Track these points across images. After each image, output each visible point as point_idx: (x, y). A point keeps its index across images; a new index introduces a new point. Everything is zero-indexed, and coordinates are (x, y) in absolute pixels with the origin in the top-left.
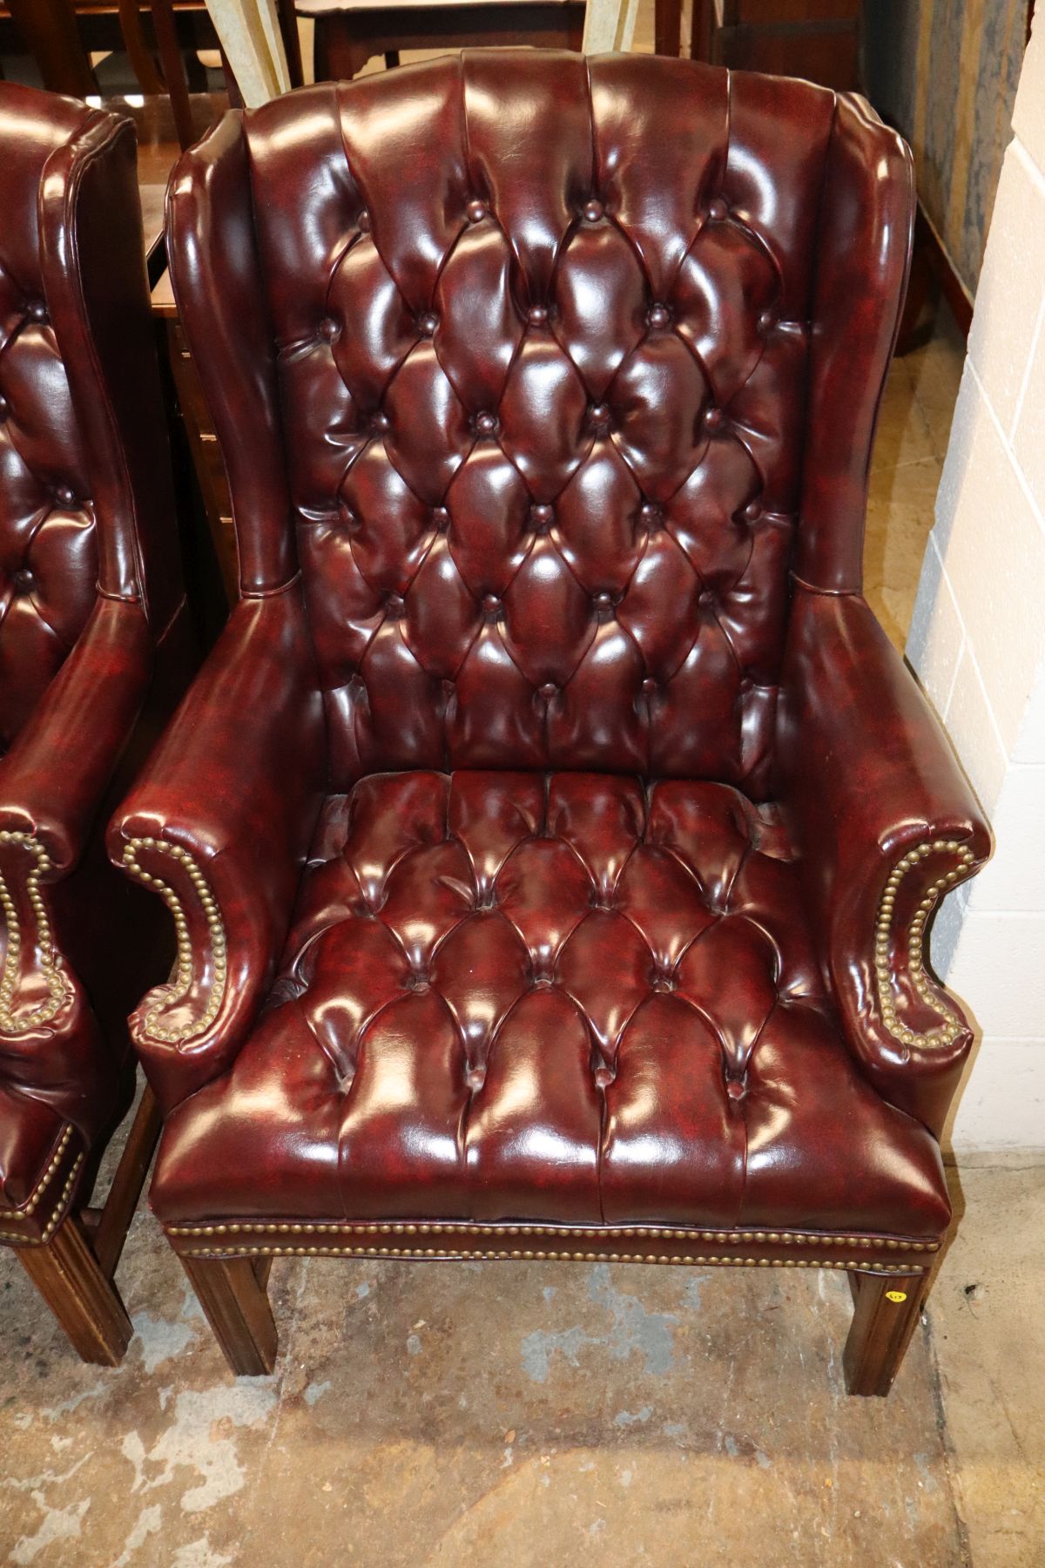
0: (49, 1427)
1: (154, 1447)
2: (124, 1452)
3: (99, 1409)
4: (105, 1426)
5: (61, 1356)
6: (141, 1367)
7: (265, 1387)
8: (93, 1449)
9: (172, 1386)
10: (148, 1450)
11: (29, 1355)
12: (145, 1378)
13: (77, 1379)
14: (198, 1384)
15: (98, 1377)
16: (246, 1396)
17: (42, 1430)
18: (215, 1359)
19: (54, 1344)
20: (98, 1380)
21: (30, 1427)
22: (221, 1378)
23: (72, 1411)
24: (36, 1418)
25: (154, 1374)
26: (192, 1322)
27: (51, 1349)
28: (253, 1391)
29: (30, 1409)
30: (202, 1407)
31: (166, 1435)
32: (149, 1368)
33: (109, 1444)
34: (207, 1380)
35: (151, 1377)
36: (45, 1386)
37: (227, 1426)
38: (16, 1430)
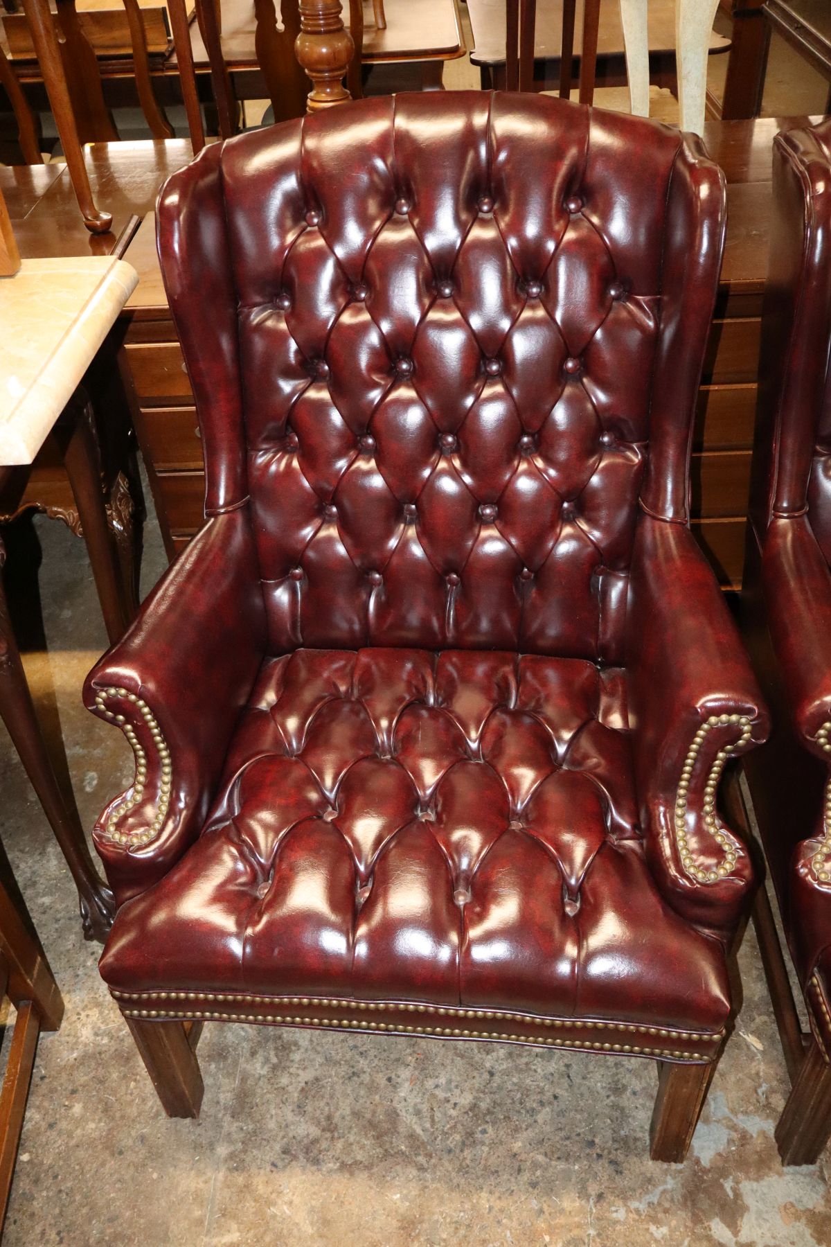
0: (643, 1217)
1: (739, 1231)
2: (716, 1237)
3: (678, 1200)
4: (690, 1214)
5: (627, 1156)
6: (698, 1162)
7: (811, 1175)
8: (688, 1236)
9: (731, 1177)
10: (736, 1233)
11: (599, 1156)
12: (706, 1171)
13: (649, 1175)
14: (752, 1175)
15: (666, 1172)
16: (798, 1183)
17: (638, 1221)
18: (757, 1152)
19: (616, 1146)
20: (666, 1175)
21: (626, 1218)
22: (770, 1169)
23: (656, 1202)
24: (628, 1211)
25: (712, 1168)
26: (724, 1121)
27: (616, 1150)
28: (802, 1179)
29: (619, 1203)
30: (764, 1194)
31: (745, 1220)
32: (706, 1161)
33: (699, 1230)
34: (759, 1171)
35: (709, 1171)
36: (622, 1182)
37: (793, 1210)
38: (617, 1222)
